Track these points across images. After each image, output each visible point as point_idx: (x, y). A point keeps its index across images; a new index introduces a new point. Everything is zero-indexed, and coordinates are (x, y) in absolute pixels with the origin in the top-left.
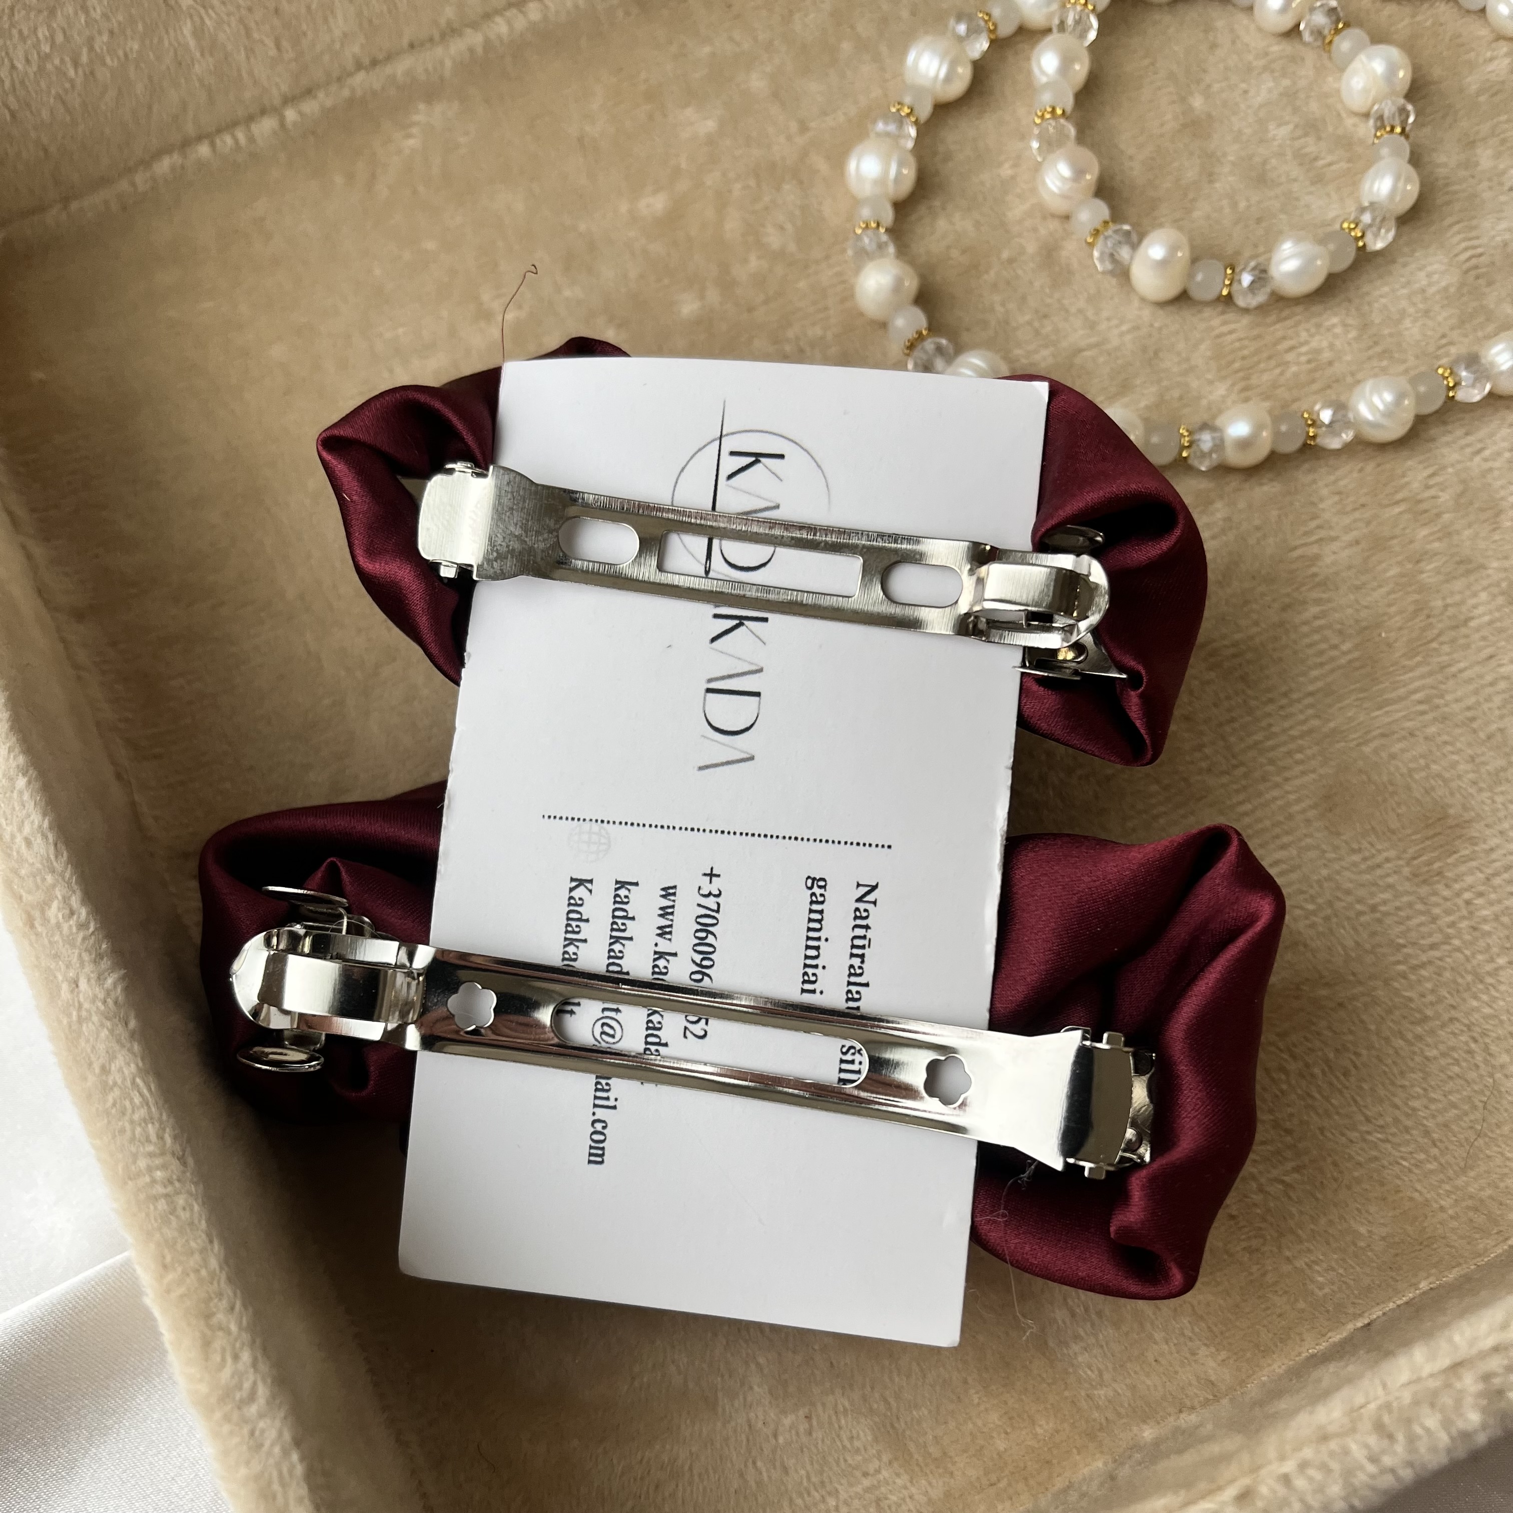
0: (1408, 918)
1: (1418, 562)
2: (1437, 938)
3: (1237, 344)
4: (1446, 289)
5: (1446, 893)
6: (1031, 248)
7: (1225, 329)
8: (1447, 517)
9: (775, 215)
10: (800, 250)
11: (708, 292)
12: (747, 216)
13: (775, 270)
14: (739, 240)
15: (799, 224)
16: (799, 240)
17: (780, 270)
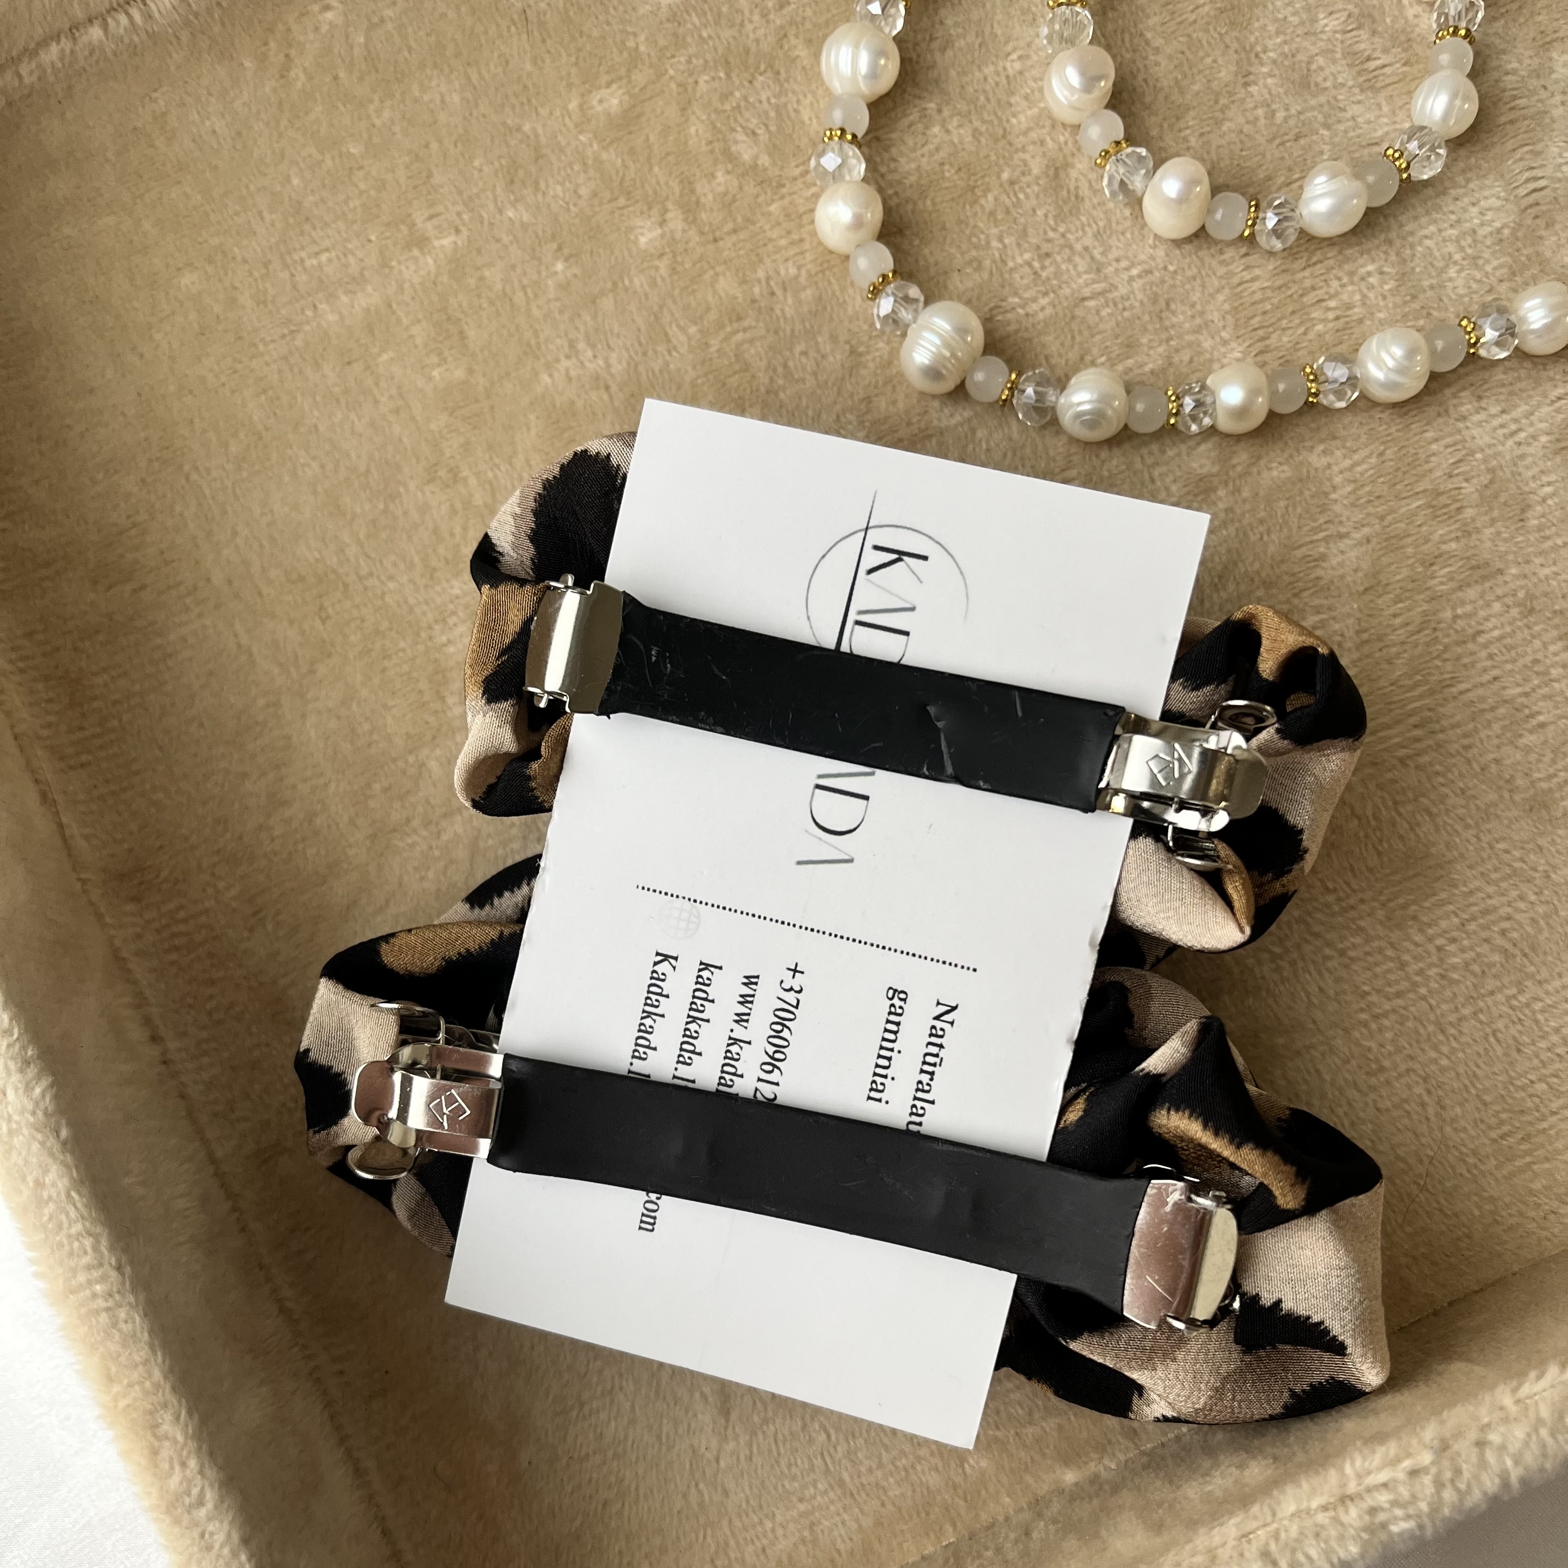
0: (1377, 964)
1: (1432, 565)
2: (1404, 985)
3: (1258, 296)
4: (1499, 231)
5: (1418, 938)
6: (1036, 167)
7: (1247, 276)
8: (1469, 513)
9: (747, 115)
10: (774, 163)
11: (669, 215)
12: (713, 116)
13: (746, 188)
14: (704, 148)
15: (773, 128)
16: (774, 149)
17: (751, 188)
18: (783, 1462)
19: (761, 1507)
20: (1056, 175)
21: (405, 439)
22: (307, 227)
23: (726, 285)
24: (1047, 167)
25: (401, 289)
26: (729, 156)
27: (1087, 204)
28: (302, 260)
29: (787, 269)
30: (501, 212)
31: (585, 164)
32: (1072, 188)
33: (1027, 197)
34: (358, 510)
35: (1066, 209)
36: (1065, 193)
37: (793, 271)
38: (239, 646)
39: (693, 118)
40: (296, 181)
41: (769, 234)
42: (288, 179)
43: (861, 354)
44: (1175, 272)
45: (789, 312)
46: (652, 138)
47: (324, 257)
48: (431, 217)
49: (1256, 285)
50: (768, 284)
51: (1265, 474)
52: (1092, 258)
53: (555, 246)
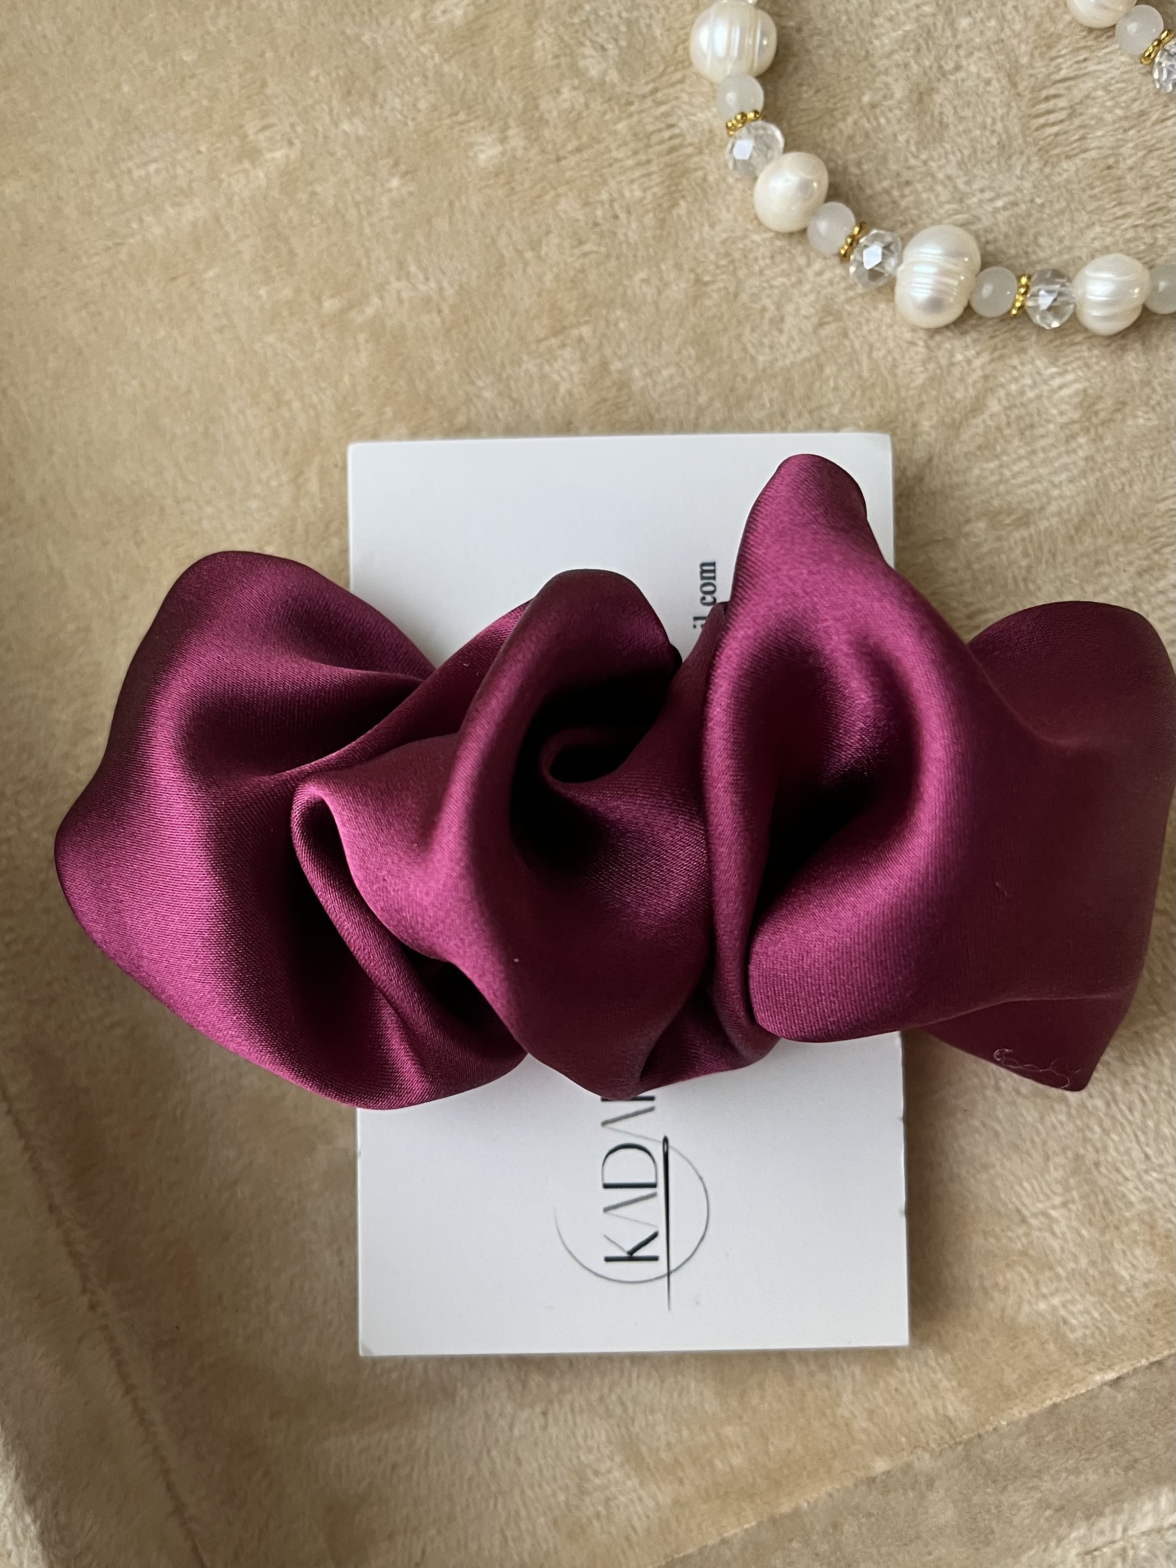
9: (596, 30)
10: (623, 79)
11: (510, 133)
12: (562, 29)
13: (592, 105)
14: (551, 62)
15: (623, 43)
16: (623, 65)
17: (597, 106)
18: (580, 1433)
19: (555, 1478)
20: (920, 101)
21: (230, 360)
22: (136, 136)
23: (568, 206)
24: (911, 91)
25: (230, 202)
26: (576, 71)
27: (952, 130)
28: (130, 171)
29: (631, 191)
30: (336, 124)
31: (426, 77)
32: (936, 112)
33: (888, 121)
34: (178, 431)
35: (929, 136)
36: (928, 119)
37: (638, 194)
38: (51, 568)
39: (540, 31)
40: (126, 89)
41: (614, 154)
42: (118, 86)
43: (706, 284)
44: (1042, 205)
45: (633, 237)
46: (496, 51)
47: (152, 168)
48: (265, 128)
49: (1129, 222)
50: (611, 206)
51: (1130, 422)
52: (956, 188)
53: (390, 161)
